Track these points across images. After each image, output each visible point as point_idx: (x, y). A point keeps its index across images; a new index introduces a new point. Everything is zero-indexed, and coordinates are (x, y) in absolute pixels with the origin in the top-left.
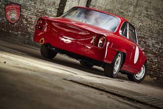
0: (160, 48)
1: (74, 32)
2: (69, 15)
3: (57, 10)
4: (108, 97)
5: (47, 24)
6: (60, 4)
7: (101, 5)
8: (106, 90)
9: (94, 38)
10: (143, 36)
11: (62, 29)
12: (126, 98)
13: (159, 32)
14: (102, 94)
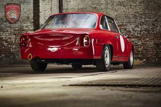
0: (141, 31)
1: (58, 39)
2: (48, 25)
3: (32, 24)
4: (111, 90)
5: (30, 39)
6: (34, 17)
7: (73, 7)
8: (106, 84)
9: (78, 39)
10: (121, 24)
11: (46, 39)
12: (127, 86)
13: (135, 16)
14: (104, 89)
